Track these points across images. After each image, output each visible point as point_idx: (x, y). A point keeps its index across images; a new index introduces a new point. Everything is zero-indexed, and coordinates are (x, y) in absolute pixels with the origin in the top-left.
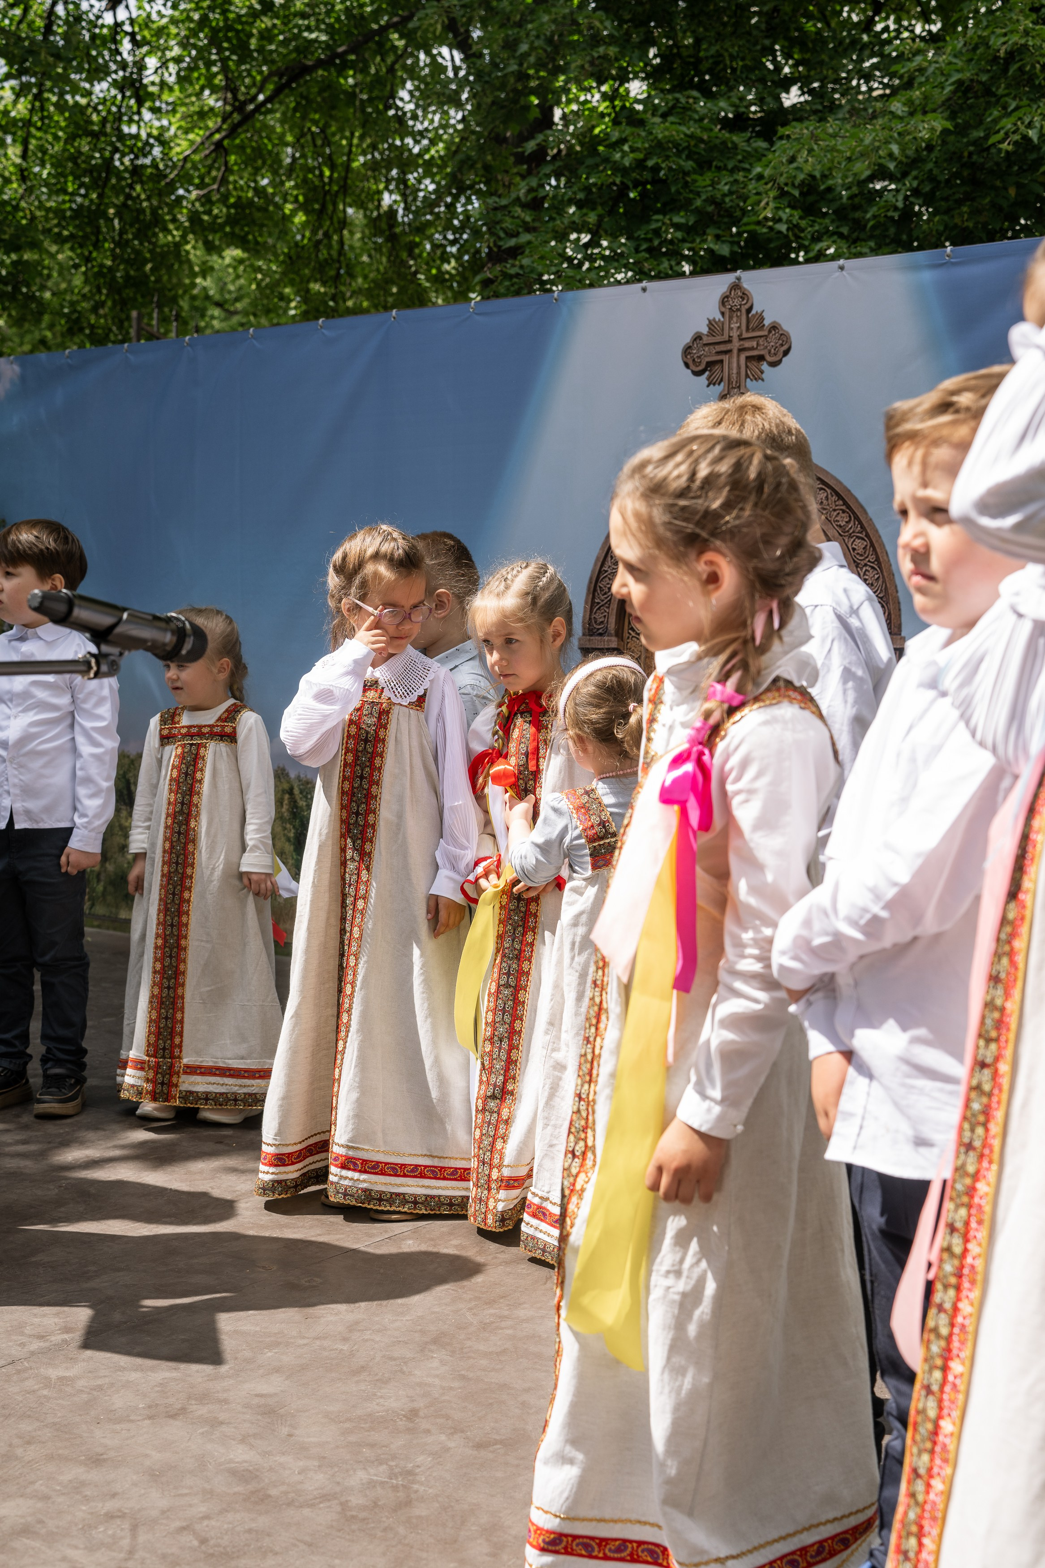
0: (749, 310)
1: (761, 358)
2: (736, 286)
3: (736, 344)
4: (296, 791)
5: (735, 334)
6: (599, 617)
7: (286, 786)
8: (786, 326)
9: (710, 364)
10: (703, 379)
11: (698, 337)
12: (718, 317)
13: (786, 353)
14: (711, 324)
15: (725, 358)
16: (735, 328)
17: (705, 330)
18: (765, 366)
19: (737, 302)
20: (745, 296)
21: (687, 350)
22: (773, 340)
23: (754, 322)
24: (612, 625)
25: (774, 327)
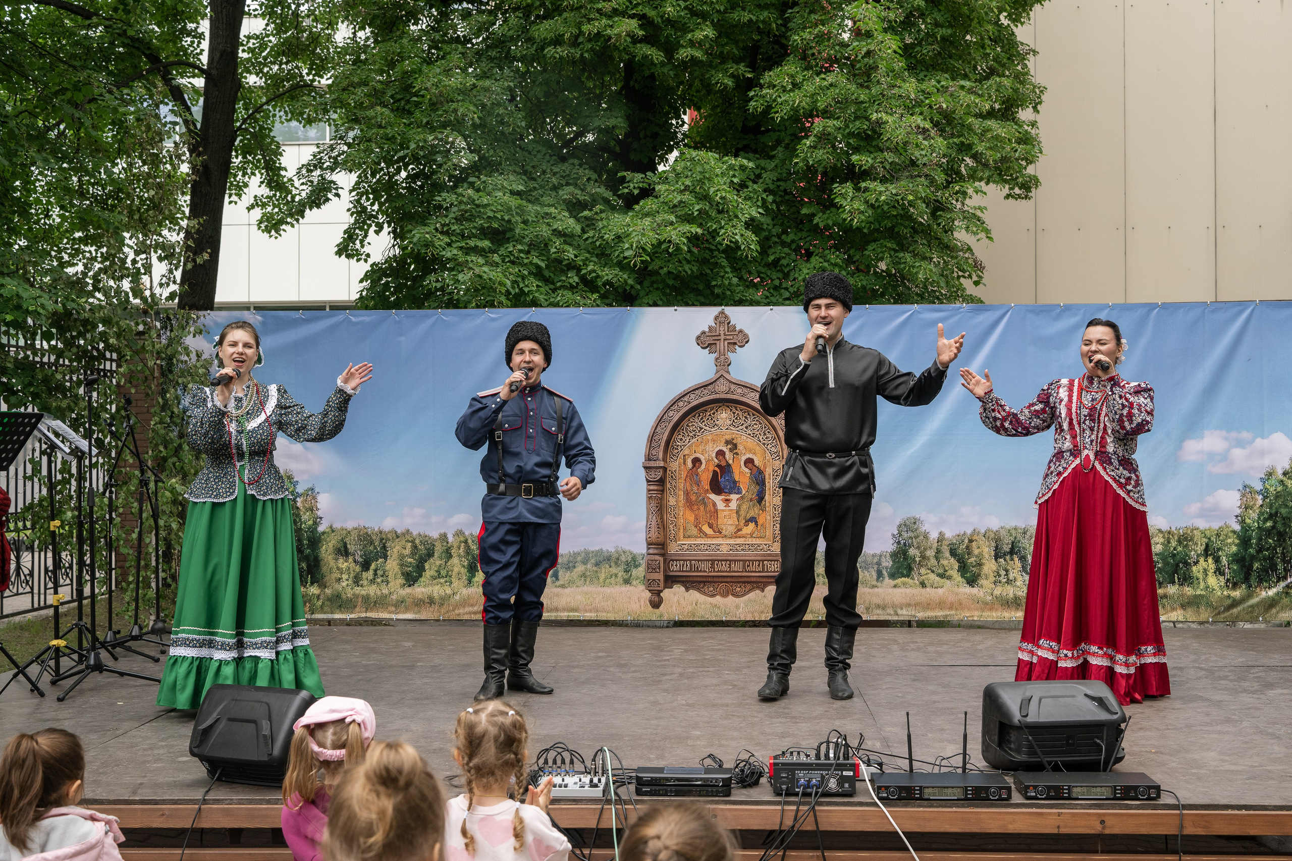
0: (729, 323)
1: (735, 344)
2: (722, 313)
3: (722, 337)
4: (470, 541)
5: (722, 333)
6: (654, 452)
7: (462, 539)
8: (746, 331)
9: (709, 344)
10: (707, 350)
11: (704, 333)
12: (714, 325)
13: (747, 342)
14: (710, 327)
15: (718, 342)
16: (722, 330)
17: (707, 330)
18: (737, 347)
19: (723, 319)
20: (726, 317)
21: (698, 338)
22: (740, 336)
23: (731, 328)
24: (661, 456)
25: (741, 331)
